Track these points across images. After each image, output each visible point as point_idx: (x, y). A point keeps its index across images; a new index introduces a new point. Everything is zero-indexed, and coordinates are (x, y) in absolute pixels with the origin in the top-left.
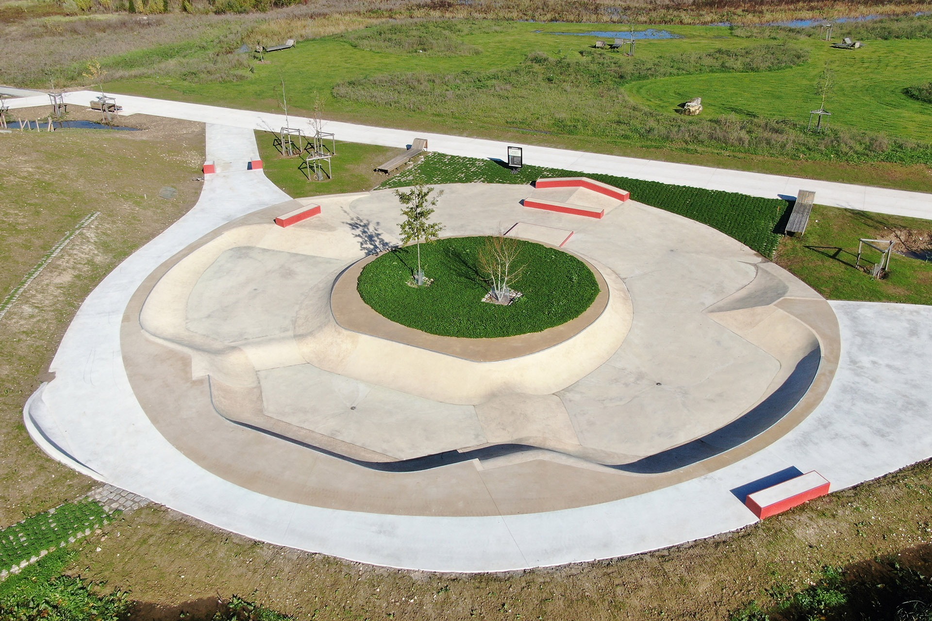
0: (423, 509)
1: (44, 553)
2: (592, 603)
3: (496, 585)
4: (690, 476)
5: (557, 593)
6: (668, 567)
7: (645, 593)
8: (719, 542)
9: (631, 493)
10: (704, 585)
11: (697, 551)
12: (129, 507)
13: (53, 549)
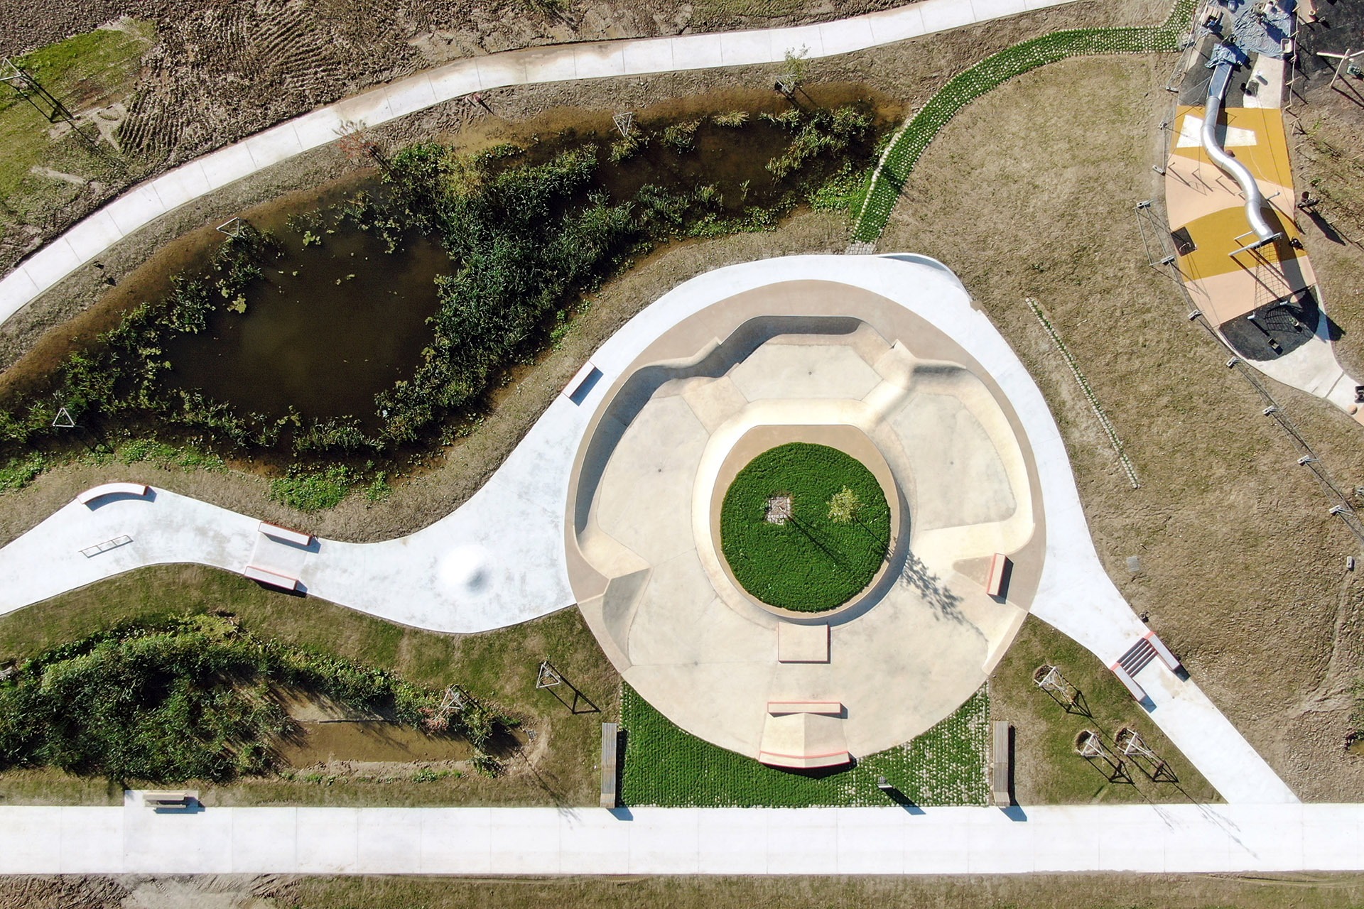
0: (729, 302)
1: (863, 211)
2: (642, 286)
3: (680, 277)
4: (623, 375)
5: (657, 285)
6: (619, 316)
7: (624, 300)
8: (602, 338)
9: (645, 352)
10: (604, 314)
11: (611, 329)
12: (850, 247)
13: (861, 214)
